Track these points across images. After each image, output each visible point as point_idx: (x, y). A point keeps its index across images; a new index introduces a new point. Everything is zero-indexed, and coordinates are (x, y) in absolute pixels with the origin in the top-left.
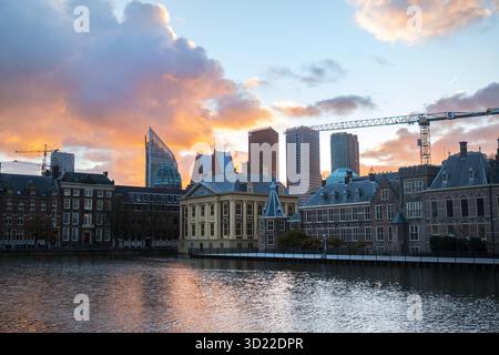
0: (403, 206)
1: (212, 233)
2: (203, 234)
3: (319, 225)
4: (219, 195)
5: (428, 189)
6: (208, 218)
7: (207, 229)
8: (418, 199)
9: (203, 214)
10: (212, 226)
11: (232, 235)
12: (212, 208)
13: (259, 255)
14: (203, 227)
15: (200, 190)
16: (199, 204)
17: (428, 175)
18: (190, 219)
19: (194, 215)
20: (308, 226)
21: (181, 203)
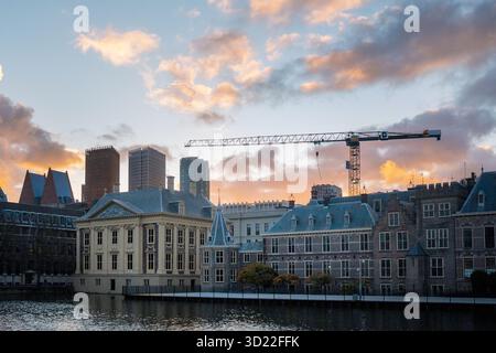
0: (421, 233)
1: (130, 266)
2: (115, 266)
3: (291, 257)
4: (141, 217)
5: (458, 214)
6: (122, 247)
7: (122, 261)
8: (442, 225)
9: (115, 241)
10: (130, 257)
11: (161, 269)
12: (130, 233)
13: (204, 295)
14: (115, 258)
15: (111, 209)
16: (108, 227)
17: (458, 196)
18: (94, 248)
19: (100, 242)
20: (275, 258)
21: (79, 226)
